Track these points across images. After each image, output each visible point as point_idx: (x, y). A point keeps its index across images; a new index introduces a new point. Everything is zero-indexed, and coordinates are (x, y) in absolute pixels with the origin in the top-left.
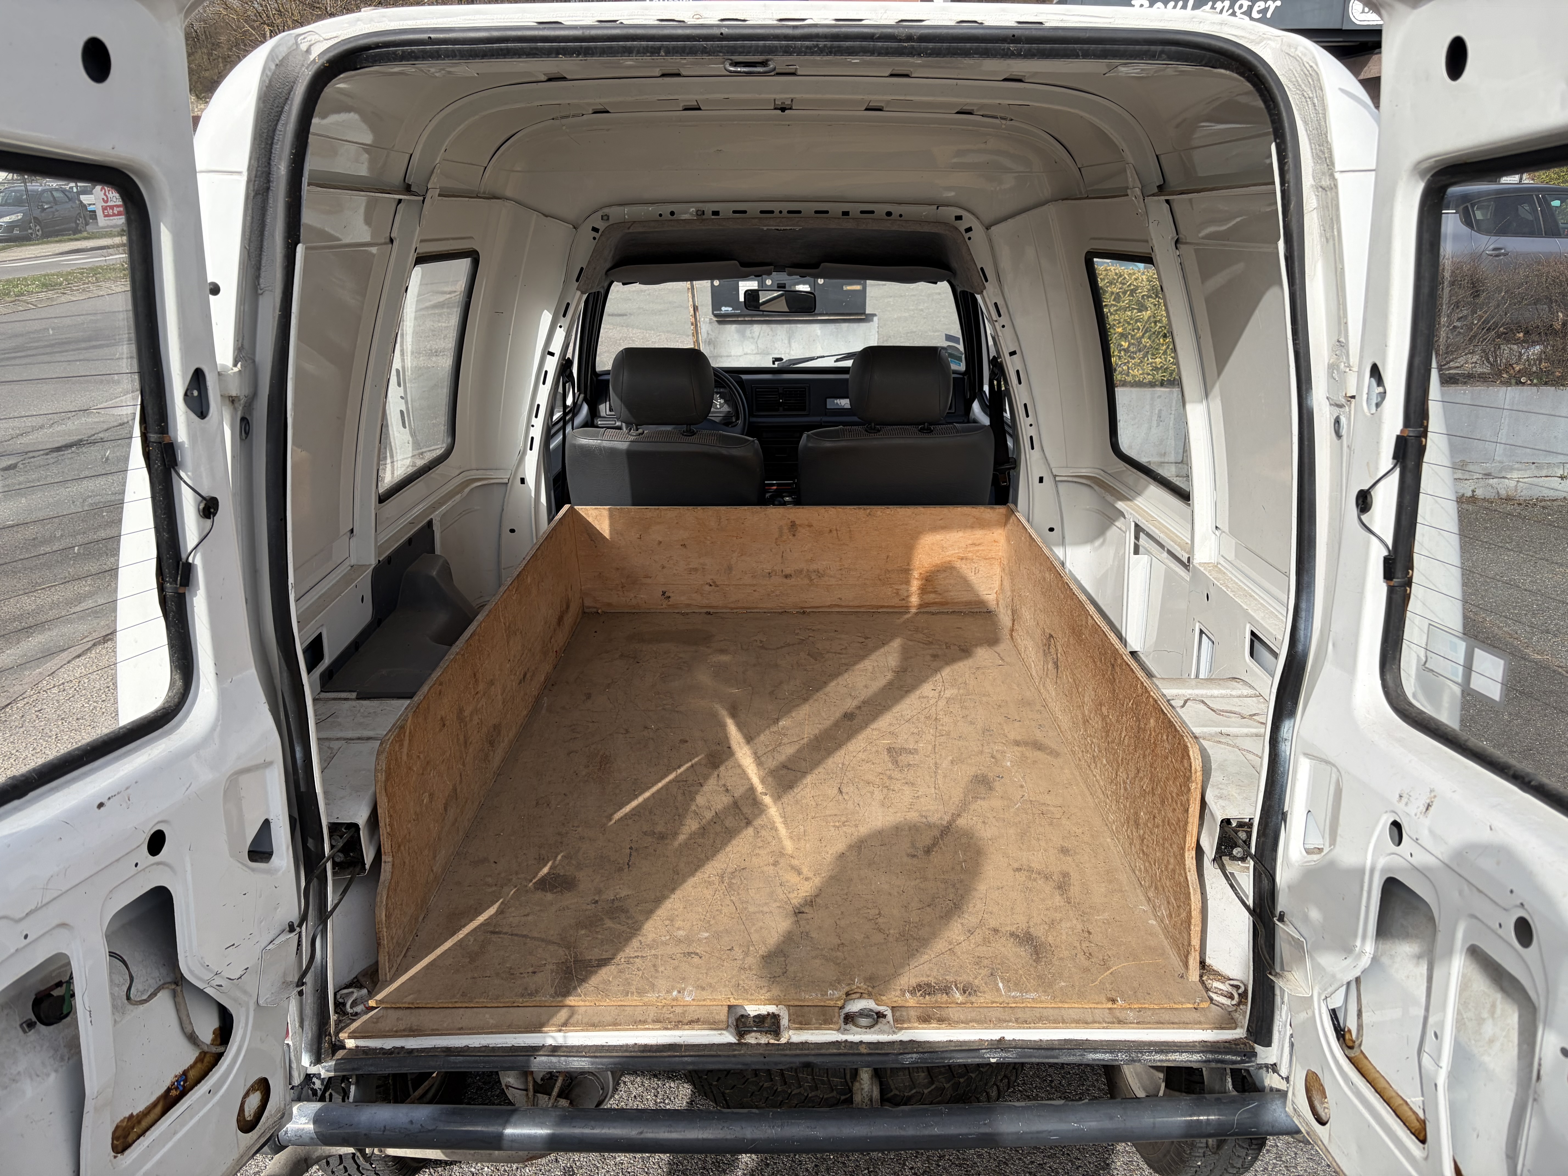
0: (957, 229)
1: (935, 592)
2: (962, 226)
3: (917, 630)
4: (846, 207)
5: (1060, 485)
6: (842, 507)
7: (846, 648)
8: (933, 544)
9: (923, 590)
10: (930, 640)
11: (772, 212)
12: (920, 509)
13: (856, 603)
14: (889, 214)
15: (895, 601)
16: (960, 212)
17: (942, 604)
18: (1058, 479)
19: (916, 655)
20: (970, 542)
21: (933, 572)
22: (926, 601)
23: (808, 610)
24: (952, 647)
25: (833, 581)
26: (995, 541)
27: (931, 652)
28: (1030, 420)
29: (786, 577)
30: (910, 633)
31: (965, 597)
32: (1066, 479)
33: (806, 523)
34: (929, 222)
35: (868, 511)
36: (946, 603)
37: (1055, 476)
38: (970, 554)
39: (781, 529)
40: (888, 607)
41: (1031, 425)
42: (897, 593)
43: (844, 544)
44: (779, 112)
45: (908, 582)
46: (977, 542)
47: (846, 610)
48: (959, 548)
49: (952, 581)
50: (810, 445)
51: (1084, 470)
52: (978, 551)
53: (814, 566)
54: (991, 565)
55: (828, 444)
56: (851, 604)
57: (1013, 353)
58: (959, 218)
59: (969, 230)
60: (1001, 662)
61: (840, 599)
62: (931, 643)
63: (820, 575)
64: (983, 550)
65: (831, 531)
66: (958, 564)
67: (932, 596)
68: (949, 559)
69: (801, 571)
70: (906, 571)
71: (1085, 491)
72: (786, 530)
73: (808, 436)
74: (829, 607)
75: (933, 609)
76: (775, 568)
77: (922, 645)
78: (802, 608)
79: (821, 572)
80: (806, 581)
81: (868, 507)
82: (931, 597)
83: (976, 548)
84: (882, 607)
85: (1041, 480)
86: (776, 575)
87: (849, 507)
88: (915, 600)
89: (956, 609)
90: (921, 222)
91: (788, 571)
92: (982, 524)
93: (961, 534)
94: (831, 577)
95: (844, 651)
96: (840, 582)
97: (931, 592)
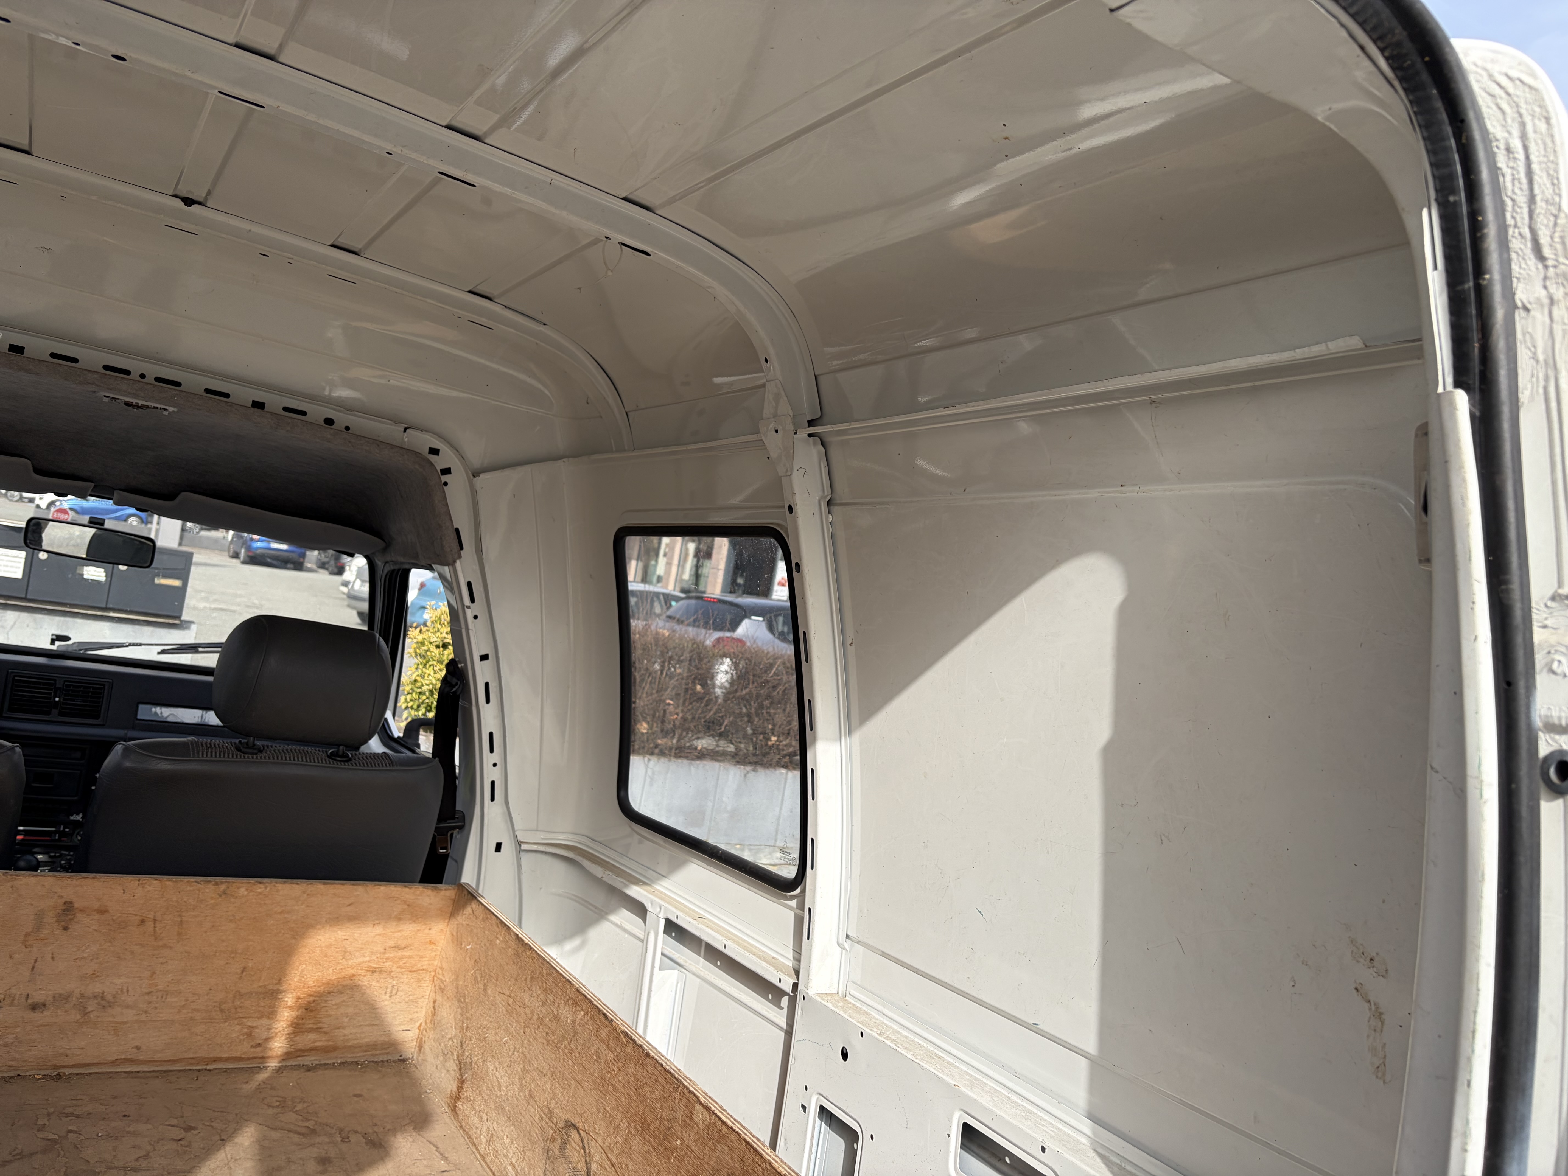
0: (432, 464)
1: (318, 1030)
2: (440, 462)
3: (283, 1105)
4: (260, 397)
5: (525, 857)
6: (174, 878)
7: (147, 1156)
8: (329, 946)
9: (297, 1028)
10: (311, 1124)
11: (128, 372)
12: (318, 887)
13: (168, 1055)
14: (329, 422)
15: (243, 1049)
16: (437, 444)
17: (326, 1050)
18: (524, 847)
19: (289, 1161)
20: (392, 943)
21: (320, 995)
22: (300, 1046)
23: (67, 1072)
24: (353, 1138)
25: (129, 1015)
26: (431, 943)
27: (315, 1152)
28: (495, 757)
29: (34, 1007)
30: (271, 1111)
31: (369, 1036)
32: (535, 847)
33: (96, 905)
34: (392, 446)
35: (223, 887)
36: (335, 1048)
37: (520, 844)
38: (388, 964)
39: (40, 916)
40: (227, 1060)
41: (495, 765)
42: (249, 1035)
43: (165, 946)
44: (180, 204)
45: (271, 1014)
46: (403, 943)
47: (145, 1068)
48: (372, 953)
49: (350, 1010)
50: (128, 764)
51: (561, 837)
52: (401, 958)
53: (97, 987)
54: (419, 981)
55: (165, 766)
56: (158, 1056)
57: (484, 658)
58: (434, 451)
59: (447, 471)
60: (443, 1165)
61: (138, 1048)
62: (313, 1131)
63: (105, 1002)
64: (410, 957)
65: (143, 922)
66: (365, 981)
67: (312, 1036)
68: (352, 971)
69: (65, 998)
70: (273, 994)
71: (560, 867)
72: (50, 918)
73: (126, 749)
74: (113, 1063)
75: (309, 1060)
76: (13, 991)
77: (296, 1138)
78: (55, 1067)
79: (109, 997)
80: (75, 1016)
81: (224, 879)
82: (310, 1039)
83: (400, 953)
84: (216, 1060)
85: (498, 847)
86: (12, 1004)
87: (186, 879)
88: (278, 1045)
89: (349, 1057)
90: (378, 443)
91: (38, 996)
92: (416, 914)
93: (379, 930)
94: (128, 1007)
95: (144, 1164)
96: (143, 1017)
97: (311, 1030)
